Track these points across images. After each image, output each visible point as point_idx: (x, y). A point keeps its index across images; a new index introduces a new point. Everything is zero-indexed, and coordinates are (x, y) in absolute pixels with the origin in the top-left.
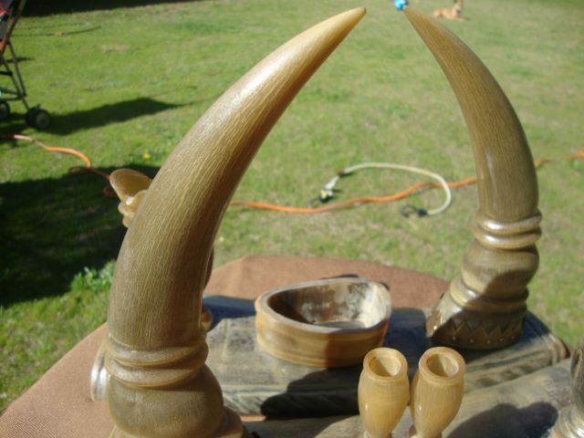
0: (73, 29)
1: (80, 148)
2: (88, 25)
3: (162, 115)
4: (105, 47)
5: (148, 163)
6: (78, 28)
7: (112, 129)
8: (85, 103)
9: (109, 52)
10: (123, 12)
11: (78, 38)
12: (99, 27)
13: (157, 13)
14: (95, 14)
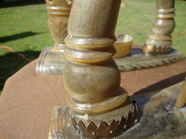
0: (3, 13)
1: (9, 46)
2: (8, 11)
3: (35, 36)
4: (14, 18)
5: (32, 50)
6: (4, 12)
7: (19, 41)
8: (9, 33)
9: (16, 19)
10: (19, 8)
11: (5, 15)
12: (11, 12)
13: (31, 8)
14: (10, 8)
